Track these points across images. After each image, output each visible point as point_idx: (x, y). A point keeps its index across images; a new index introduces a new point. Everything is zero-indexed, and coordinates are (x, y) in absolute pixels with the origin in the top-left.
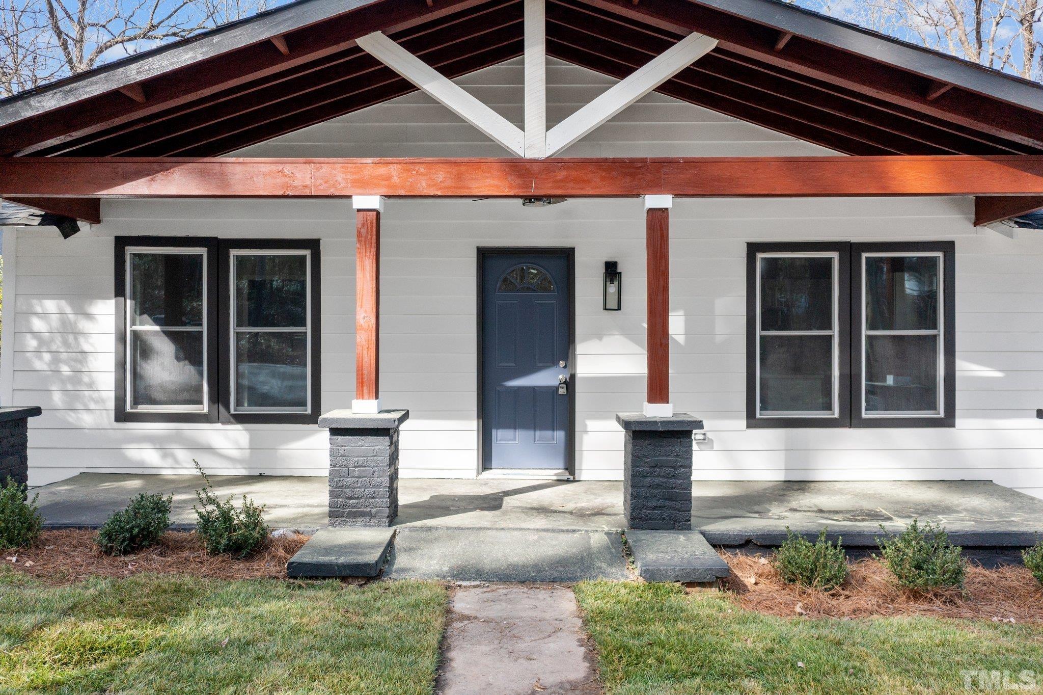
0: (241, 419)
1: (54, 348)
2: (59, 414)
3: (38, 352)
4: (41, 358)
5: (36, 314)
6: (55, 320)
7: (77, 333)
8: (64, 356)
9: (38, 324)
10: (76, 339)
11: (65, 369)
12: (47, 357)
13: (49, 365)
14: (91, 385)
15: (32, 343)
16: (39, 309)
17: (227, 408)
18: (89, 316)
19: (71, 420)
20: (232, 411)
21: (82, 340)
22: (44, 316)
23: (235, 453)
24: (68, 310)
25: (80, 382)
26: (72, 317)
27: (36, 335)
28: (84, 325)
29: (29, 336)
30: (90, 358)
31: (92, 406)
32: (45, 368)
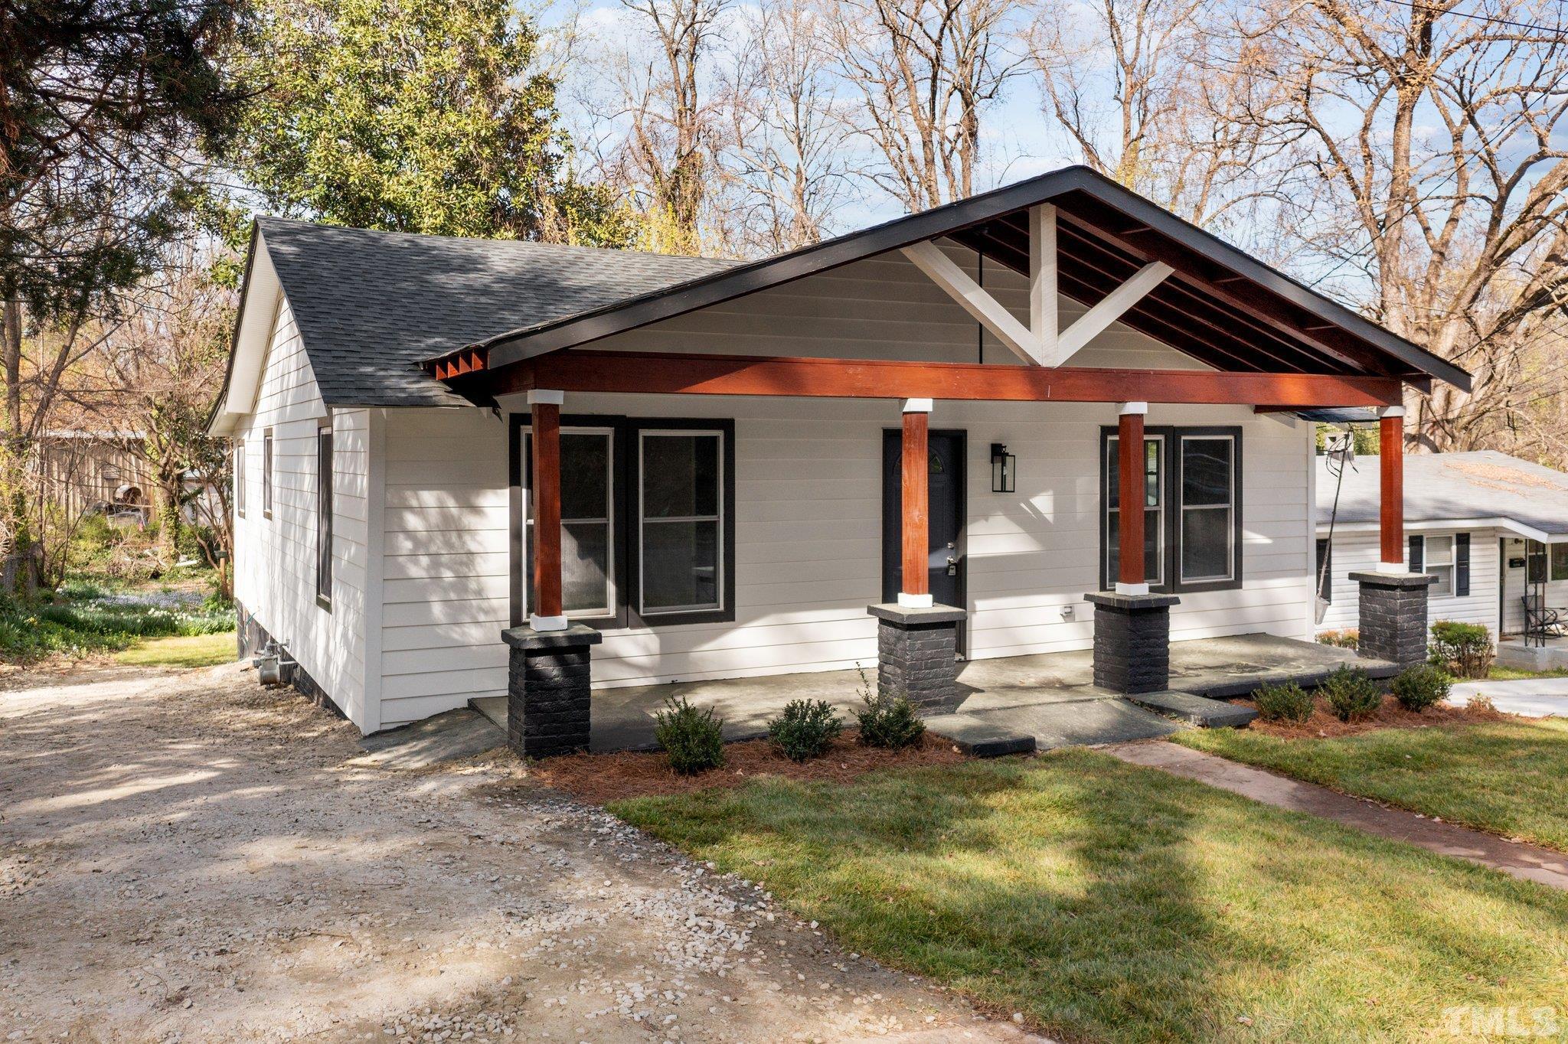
0: (651, 622)
1: (433, 549)
2: (439, 630)
3: (413, 555)
4: (417, 563)
5: (411, 508)
6: (434, 515)
7: (461, 531)
8: (445, 559)
9: (413, 521)
10: (460, 537)
11: (448, 575)
12: (424, 560)
13: (428, 570)
14: (479, 593)
15: (406, 545)
16: (414, 503)
17: (637, 610)
18: (476, 510)
19: (455, 636)
20: (641, 613)
21: (467, 538)
22: (420, 511)
23: (643, 660)
24: (451, 502)
25: (465, 589)
26: (455, 511)
27: (410, 534)
28: (470, 520)
29: (401, 536)
30: (478, 560)
31: (482, 618)
32: (422, 573)
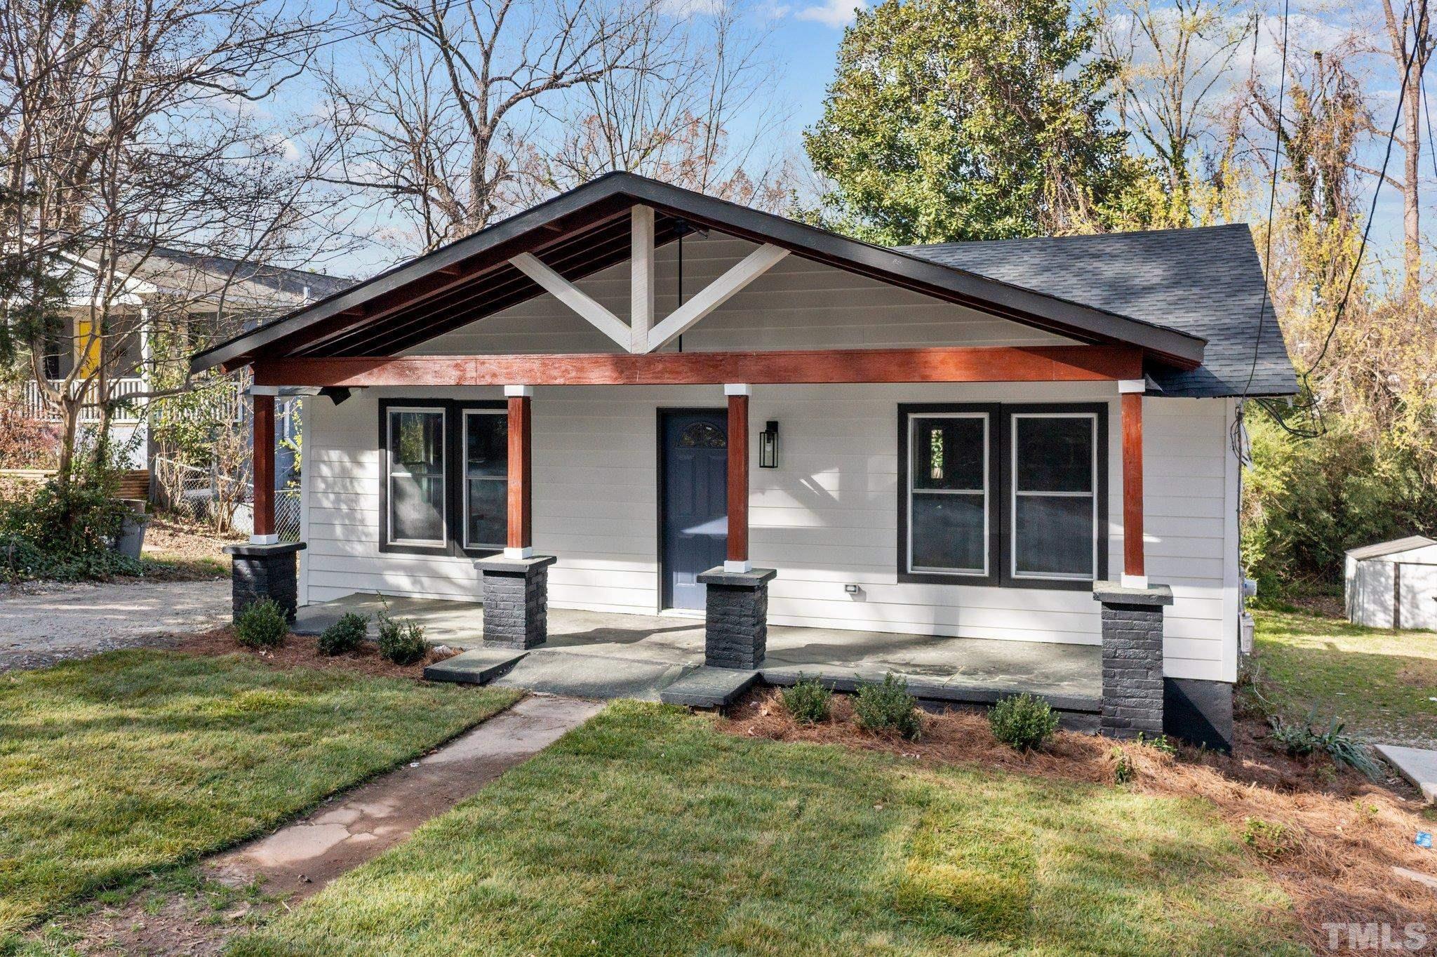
0: (471, 554)
1: (337, 490)
2: (339, 544)
3: (325, 492)
4: (327, 498)
5: (324, 462)
6: (337, 466)
7: (352, 479)
8: (343, 496)
9: (325, 470)
10: (351, 483)
11: (344, 507)
12: (332, 496)
13: (333, 503)
14: (362, 522)
15: (322, 486)
16: (326, 458)
17: (461, 544)
18: (359, 464)
19: (348, 548)
20: (465, 547)
21: (356, 484)
22: (329, 464)
23: (465, 582)
24: (346, 459)
25: (355, 519)
26: (348, 465)
27: (324, 479)
28: (357, 472)
29: (319, 480)
30: (362, 499)
31: (364, 539)
32: (330, 505)
